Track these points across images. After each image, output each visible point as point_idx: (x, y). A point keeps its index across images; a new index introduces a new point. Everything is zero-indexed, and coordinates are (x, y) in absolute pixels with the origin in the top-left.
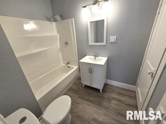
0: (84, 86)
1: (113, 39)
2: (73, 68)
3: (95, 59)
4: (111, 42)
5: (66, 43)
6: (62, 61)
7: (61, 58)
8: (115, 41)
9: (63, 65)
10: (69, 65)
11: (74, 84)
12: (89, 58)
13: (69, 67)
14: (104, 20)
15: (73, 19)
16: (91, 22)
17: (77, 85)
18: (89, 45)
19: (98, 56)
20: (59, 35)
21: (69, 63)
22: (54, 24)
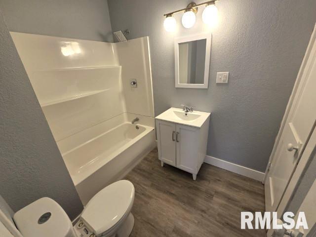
0: (162, 165)
1: (222, 76)
2: (144, 129)
3: (186, 114)
4: (217, 84)
5: (134, 83)
6: (125, 115)
7: (124, 110)
8: (227, 82)
9: (127, 123)
10: (138, 125)
11: (145, 159)
12: (175, 112)
13: (137, 128)
15: (148, 37)
16: (179, 44)
17: (151, 162)
18: (176, 87)
19: (192, 110)
20: (121, 67)
21: (137, 120)
22: (113, 46)
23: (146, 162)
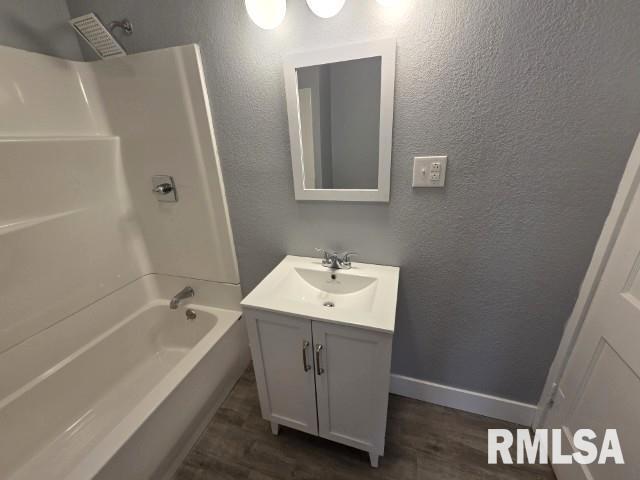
1: (427, 167)
2: (212, 321)
3: (333, 277)
4: (415, 188)
5: (167, 189)
6: (148, 282)
7: (144, 266)
8: (442, 184)
9: (157, 301)
10: (193, 306)
12: (299, 270)
13: (191, 315)
14: (377, 61)
15: (197, 48)
16: (299, 71)
18: (298, 197)
19: (347, 260)
20: (117, 138)
21: (187, 293)
23: (225, 427)
